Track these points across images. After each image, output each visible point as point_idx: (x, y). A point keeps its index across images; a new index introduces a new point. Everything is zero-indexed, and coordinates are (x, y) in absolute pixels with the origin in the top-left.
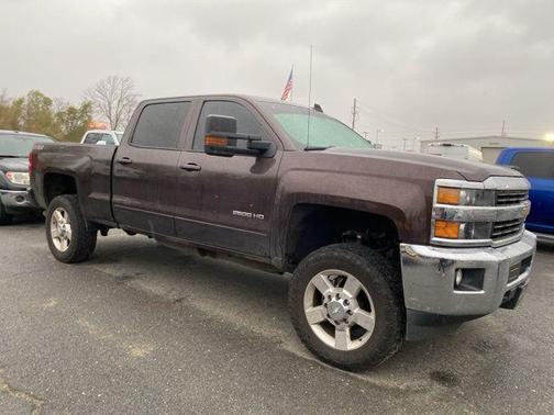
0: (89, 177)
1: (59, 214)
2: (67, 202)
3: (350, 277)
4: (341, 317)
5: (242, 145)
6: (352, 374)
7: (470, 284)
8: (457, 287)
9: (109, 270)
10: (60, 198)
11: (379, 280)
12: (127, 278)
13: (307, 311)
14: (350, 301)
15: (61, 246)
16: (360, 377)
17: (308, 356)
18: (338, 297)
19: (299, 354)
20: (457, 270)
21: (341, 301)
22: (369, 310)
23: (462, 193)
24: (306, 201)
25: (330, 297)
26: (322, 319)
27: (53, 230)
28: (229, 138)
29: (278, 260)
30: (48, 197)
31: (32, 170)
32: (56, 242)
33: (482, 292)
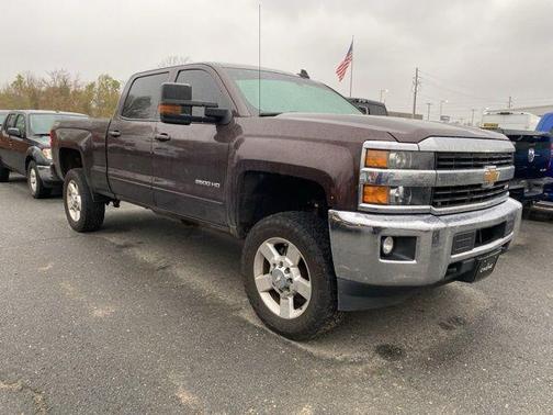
0: (90, 151)
1: (72, 185)
2: (77, 175)
3: (291, 244)
4: (282, 285)
5: (198, 112)
6: (293, 343)
7: (403, 253)
8: (383, 256)
9: (115, 239)
10: (72, 172)
11: (314, 247)
12: (126, 246)
13: (256, 279)
14: (291, 269)
15: (76, 216)
16: (300, 345)
17: (258, 323)
18: (281, 264)
19: (251, 321)
20: (383, 238)
21: (283, 269)
22: (307, 279)
23: (392, 156)
24: (251, 168)
25: (275, 265)
26: (269, 287)
27: (69, 202)
28: (183, 105)
29: (234, 228)
30: (65, 172)
31: (53, 146)
32: (71, 212)
33: (414, 262)
